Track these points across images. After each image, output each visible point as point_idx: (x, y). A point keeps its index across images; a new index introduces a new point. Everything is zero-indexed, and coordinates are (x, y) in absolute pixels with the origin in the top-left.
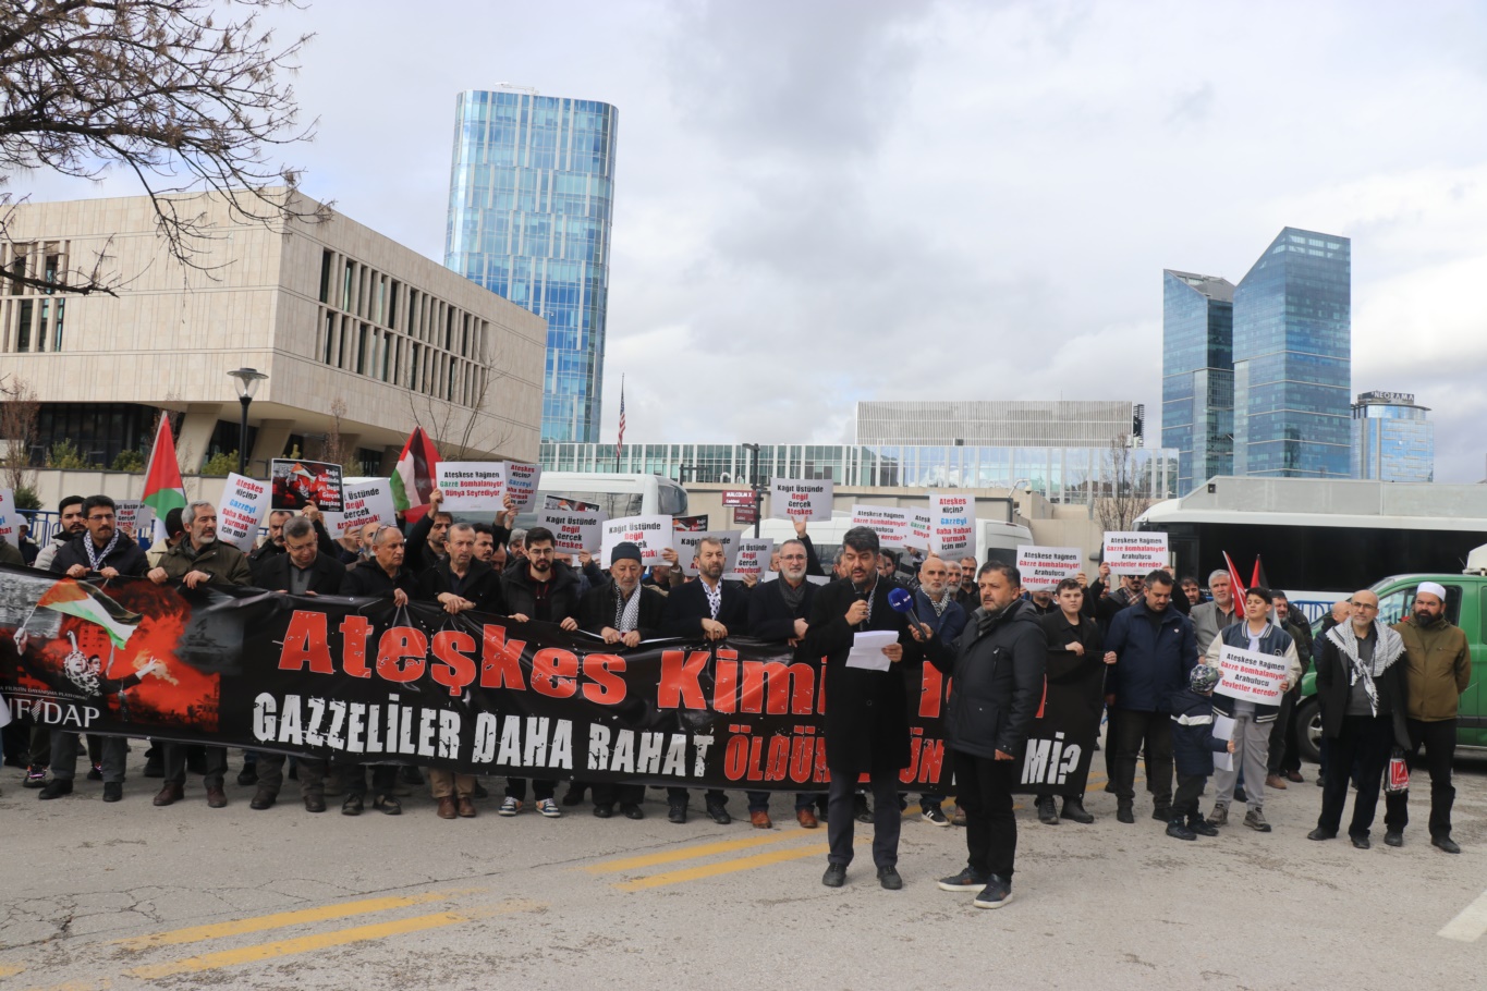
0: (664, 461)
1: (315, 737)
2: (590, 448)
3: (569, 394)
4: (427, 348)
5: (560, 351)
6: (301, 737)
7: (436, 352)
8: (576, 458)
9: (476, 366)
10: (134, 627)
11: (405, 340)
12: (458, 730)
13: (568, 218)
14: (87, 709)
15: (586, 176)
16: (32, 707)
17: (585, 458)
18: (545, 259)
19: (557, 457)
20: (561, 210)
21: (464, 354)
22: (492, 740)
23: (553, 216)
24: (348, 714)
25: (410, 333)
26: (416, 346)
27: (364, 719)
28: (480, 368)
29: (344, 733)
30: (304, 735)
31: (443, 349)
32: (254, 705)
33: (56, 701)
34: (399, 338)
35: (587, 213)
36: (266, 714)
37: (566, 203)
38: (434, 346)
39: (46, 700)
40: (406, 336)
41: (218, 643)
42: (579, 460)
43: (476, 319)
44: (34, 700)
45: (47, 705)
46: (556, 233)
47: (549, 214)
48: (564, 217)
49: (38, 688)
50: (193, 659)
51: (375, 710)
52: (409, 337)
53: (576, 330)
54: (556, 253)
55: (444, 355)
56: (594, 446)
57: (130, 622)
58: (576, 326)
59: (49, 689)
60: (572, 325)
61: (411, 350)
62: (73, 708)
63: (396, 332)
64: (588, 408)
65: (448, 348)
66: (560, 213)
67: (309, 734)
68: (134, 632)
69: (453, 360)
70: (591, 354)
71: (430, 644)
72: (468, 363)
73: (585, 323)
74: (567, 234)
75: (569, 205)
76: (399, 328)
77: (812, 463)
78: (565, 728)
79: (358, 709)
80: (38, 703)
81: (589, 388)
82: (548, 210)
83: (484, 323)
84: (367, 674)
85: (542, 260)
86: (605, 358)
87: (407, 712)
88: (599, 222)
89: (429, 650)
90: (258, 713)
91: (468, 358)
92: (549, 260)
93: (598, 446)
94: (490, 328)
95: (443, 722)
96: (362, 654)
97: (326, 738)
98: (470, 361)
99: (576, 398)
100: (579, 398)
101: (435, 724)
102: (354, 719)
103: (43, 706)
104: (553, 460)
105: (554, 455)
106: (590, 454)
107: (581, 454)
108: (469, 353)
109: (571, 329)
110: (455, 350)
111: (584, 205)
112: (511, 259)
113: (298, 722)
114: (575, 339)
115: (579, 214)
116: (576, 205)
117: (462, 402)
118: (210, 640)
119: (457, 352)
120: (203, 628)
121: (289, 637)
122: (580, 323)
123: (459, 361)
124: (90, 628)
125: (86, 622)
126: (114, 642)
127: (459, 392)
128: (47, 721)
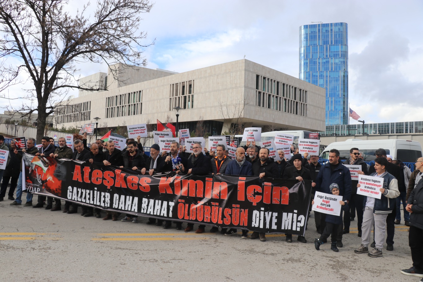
0: (368, 129)
1: (79, 199)
2: (344, 126)
3: (338, 110)
4: (289, 100)
5: (335, 98)
6: (76, 199)
7: (291, 101)
8: (340, 129)
9: (304, 104)
10: (47, 168)
11: (282, 98)
12: (109, 199)
13: (335, 58)
14: (38, 189)
15: (339, 45)
16: (27, 188)
18: (328, 71)
19: (335, 129)
20: (332, 56)
21: (300, 101)
22: (117, 201)
23: (330, 58)
24: (86, 193)
25: (283, 96)
26: (285, 100)
27: (89, 194)
28: (305, 105)
29: (85, 198)
30: (77, 198)
31: (294, 100)
32: (68, 189)
33: (33, 186)
34: (280, 98)
35: (340, 56)
36: (70, 192)
37: (334, 54)
38: (291, 99)
39: (31, 186)
40: (282, 97)
41: (62, 172)
42: (341, 130)
43: (303, 90)
44: (28, 186)
45: (31, 187)
46: (331, 63)
47: (329, 58)
48: (333, 58)
49: (30, 183)
51: (91, 191)
52: (283, 97)
53: (339, 91)
54: (332, 69)
55: (294, 101)
56: (346, 125)
57: (47, 167)
58: (339, 90)
59: (32, 183)
60: (338, 90)
61: (284, 101)
62: (35, 188)
63: (279, 96)
64: (344, 114)
66: (332, 57)
67: (78, 198)
68: (47, 169)
69: (297, 103)
70: (344, 98)
71: (103, 174)
72: (301, 103)
73: (342, 89)
74: (335, 63)
75: (334, 55)
76: (280, 95)
78: (136, 199)
79: (88, 191)
80: (29, 186)
81: (344, 108)
82: (328, 57)
83: (306, 91)
84: (89, 182)
85: (327, 72)
86: (349, 99)
87: (98, 192)
88: (344, 58)
89: (103, 176)
90: (68, 191)
91: (302, 102)
92: (330, 71)
94: (308, 93)
95: (106, 196)
96: (88, 176)
97: (81, 199)
99: (340, 112)
101: (104, 197)
102: (87, 194)
103: (30, 187)
104: (334, 130)
105: (334, 128)
106: (344, 128)
107: (342, 128)
108: (302, 100)
109: (337, 91)
110: (297, 100)
111: (339, 54)
112: (318, 72)
113: (76, 195)
114: (339, 94)
115: (338, 57)
116: (337, 54)
117: (300, 115)
118: (60, 172)
119: (298, 100)
120: (59, 169)
121: (75, 172)
122: (340, 89)
123: (299, 103)
124: (40, 168)
125: (39, 166)
126: (44, 171)
127: (299, 112)
128: (30, 191)
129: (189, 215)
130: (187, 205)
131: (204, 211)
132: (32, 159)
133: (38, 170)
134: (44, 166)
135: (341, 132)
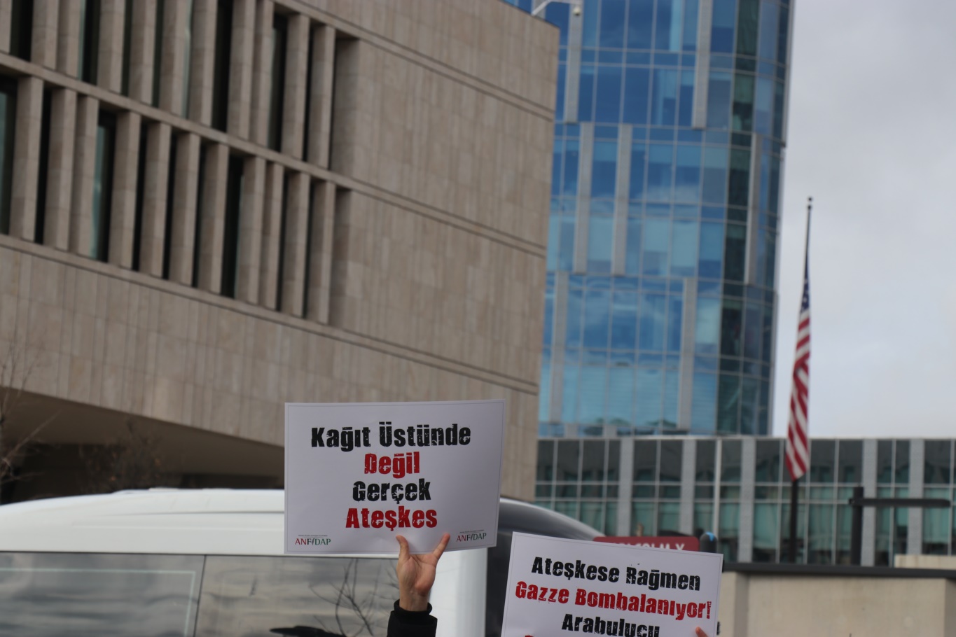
2: (733, 452)
3: (666, 272)
4: (148, 126)
5: (637, 134)
7: (178, 136)
8: (688, 482)
9: (316, 184)
11: (70, 98)
17: (717, 483)
19: (626, 482)
21: (276, 143)
25: (90, 72)
26: (110, 117)
28: (330, 191)
31: (203, 126)
34: (51, 92)
38: (172, 117)
40: (73, 84)
43: (316, 27)
52: (86, 88)
53: (689, 61)
55: (207, 146)
58: (689, 47)
60: (675, 46)
61: (92, 128)
63: (41, 70)
64: (730, 319)
65: (221, 120)
69: (239, 162)
70: (741, 141)
72: (290, 174)
73: (719, 39)
76: (50, 57)
81: (735, 249)
83: (345, 42)
91: (291, 156)
93: (760, 445)
94: (364, 56)
98: (298, 165)
100: (702, 287)
104: (614, 492)
105: (614, 473)
106: (732, 472)
107: (704, 472)
108: (294, 139)
109: (672, 59)
110: (244, 130)
114: (687, 92)
117: (271, 301)
119: (252, 138)
122: (703, 37)
127: (263, 270)
135: (696, 515)
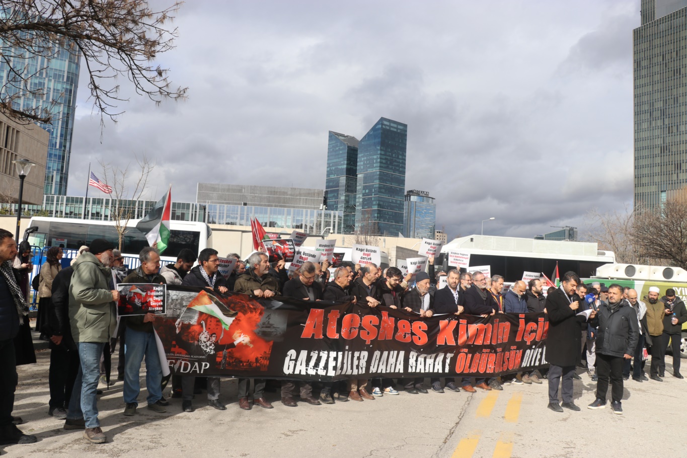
0: (101, 206)
1: (312, 370)
2: (62, 197)
3: (51, 170)
6: (305, 371)
8: (55, 202)
9: (12, 154)
10: (234, 318)
12: (366, 360)
13: (55, 81)
14: (204, 364)
15: (65, 61)
16: (175, 364)
17: (60, 203)
18: (41, 101)
19: (45, 202)
20: (51, 77)
21: (6, 147)
22: (377, 362)
23: (47, 79)
24: (328, 357)
27: (336, 359)
28: (14, 155)
29: (326, 367)
30: (307, 370)
32: (286, 355)
33: (189, 361)
35: (65, 80)
36: (291, 360)
37: (54, 74)
39: (183, 360)
41: (275, 326)
42: (57, 204)
43: (13, 129)
44: (177, 360)
45: (183, 362)
46: (48, 88)
47: (45, 78)
48: (53, 81)
49: (181, 353)
50: (262, 335)
51: (340, 354)
53: (56, 138)
54: (48, 98)
56: (65, 197)
57: (232, 316)
58: (57, 136)
59: (186, 354)
60: (54, 136)
62: (196, 364)
64: (61, 178)
66: (50, 78)
67: (309, 368)
68: (233, 321)
69: (0, 149)
70: (64, 151)
71: (361, 321)
72: (8, 152)
73: (61, 135)
74: (54, 89)
75: (55, 75)
77: (175, 211)
78: (402, 355)
79: (333, 354)
80: (179, 362)
81: (62, 167)
82: (44, 75)
83: (18, 132)
84: (337, 336)
85: (39, 101)
86: (71, 155)
87: (350, 353)
88: (71, 85)
89: (360, 324)
90: (287, 359)
91: (8, 149)
92: (43, 101)
93: (67, 197)
94: (21, 134)
95: (362, 357)
96: (335, 327)
97: (317, 370)
98: (9, 151)
99: (55, 173)
100: (57, 172)
101: (359, 358)
102: (331, 359)
103: (181, 363)
106: (62, 200)
107: (58, 201)
108: (9, 146)
109: (54, 138)
111: (64, 76)
112: (22, 98)
113: (304, 363)
114: (56, 143)
115: (61, 80)
116: (60, 76)
117: (4, 172)
118: (272, 325)
119: (2, 146)
120: (269, 319)
121: (308, 322)
122: (59, 135)
123: (3, 150)
124: (213, 319)
125: (211, 316)
126: (223, 326)
127: (3, 167)
128: (182, 371)
129: (470, 367)
130: (470, 356)
131: (488, 360)
132: (191, 299)
133: (208, 325)
134: (224, 314)
135: (56, 207)
